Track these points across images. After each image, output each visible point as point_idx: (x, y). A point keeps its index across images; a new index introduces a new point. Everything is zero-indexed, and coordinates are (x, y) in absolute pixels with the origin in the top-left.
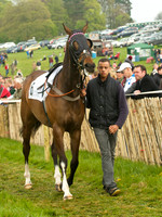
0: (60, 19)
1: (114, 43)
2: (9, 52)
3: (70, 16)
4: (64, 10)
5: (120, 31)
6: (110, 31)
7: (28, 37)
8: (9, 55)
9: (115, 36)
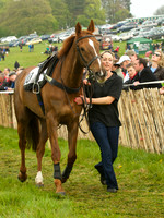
0: (61, 14)
1: (114, 37)
2: (11, 46)
3: (71, 11)
4: (65, 5)
5: (120, 26)
6: (110, 26)
7: (30, 32)
8: (10, 49)
9: (114, 31)
